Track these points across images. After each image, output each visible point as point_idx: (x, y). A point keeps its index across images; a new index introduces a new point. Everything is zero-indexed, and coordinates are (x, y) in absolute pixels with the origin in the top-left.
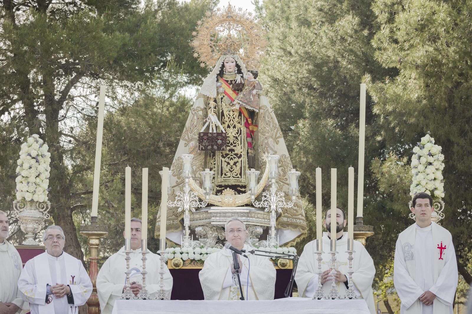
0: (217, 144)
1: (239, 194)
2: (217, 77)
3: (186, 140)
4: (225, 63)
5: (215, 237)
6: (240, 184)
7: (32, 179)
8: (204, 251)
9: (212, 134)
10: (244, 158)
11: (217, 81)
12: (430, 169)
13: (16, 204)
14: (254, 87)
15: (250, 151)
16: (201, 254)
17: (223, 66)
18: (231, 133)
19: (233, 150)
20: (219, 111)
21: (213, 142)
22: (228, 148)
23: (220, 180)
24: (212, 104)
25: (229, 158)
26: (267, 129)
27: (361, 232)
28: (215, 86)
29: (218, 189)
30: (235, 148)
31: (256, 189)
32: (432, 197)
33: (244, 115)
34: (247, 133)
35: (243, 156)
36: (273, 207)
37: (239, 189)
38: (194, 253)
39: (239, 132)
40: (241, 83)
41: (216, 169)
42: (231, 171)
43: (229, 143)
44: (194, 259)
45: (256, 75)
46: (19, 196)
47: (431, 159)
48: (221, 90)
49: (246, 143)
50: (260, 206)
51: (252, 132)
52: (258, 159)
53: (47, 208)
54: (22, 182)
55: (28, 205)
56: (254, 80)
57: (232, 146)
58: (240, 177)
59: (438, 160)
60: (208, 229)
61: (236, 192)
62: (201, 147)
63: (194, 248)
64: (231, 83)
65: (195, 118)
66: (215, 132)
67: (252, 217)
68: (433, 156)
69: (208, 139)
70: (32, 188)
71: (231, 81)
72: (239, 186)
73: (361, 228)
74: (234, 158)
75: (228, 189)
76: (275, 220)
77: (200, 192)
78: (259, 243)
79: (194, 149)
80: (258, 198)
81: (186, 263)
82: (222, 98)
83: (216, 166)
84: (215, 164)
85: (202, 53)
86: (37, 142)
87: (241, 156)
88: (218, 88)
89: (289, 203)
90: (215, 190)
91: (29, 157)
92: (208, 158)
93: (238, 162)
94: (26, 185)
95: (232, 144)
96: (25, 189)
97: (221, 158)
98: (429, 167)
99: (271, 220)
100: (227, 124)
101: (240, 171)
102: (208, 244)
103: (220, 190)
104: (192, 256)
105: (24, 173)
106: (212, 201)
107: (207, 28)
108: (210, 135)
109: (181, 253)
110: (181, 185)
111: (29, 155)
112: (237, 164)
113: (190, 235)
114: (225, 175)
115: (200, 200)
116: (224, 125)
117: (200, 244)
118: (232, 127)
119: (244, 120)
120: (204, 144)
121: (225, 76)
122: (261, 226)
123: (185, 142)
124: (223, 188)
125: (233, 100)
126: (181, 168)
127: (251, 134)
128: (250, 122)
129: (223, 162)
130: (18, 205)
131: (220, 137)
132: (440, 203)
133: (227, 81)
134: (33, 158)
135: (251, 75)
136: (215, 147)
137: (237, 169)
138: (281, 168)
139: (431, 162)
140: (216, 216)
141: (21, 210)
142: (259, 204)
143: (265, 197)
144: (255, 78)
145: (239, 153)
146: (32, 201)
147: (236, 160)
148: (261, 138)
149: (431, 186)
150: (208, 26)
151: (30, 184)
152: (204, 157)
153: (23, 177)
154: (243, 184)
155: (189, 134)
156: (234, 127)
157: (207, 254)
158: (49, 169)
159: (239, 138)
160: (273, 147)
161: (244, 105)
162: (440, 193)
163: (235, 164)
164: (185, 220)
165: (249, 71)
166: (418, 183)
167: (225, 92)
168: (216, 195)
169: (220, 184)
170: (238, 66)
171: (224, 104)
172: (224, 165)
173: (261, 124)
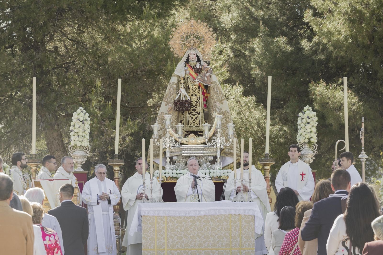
0: (185, 107)
1: (199, 136)
2: (185, 64)
3: (166, 102)
4: (190, 55)
5: (184, 162)
6: (199, 130)
7: (81, 134)
8: (178, 172)
9: (182, 100)
10: (202, 115)
11: (185, 66)
12: (308, 126)
13: (70, 147)
14: (208, 71)
15: (205, 110)
16: (176, 174)
17: (189, 56)
18: (194, 99)
19: (195, 110)
20: (186, 85)
21: (183, 105)
22: (192, 108)
23: (187, 128)
24: (182, 81)
25: (192, 114)
26: (216, 96)
27: (267, 163)
28: (184, 70)
29: (186, 133)
30: (196, 108)
31: (208, 134)
32: (309, 142)
33: (202, 88)
34: (203, 99)
35: (201, 113)
36: (219, 145)
37: (199, 133)
38: (172, 173)
39: (199, 98)
40: (200, 68)
41: (185, 121)
42: (194, 123)
43: (192, 106)
44: (172, 177)
45: (208, 64)
46: (72, 143)
47: (309, 120)
48: (187, 72)
49: (203, 105)
50: (211, 145)
51: (207, 97)
52: (210, 114)
53: (89, 149)
54: (74, 135)
55: (78, 148)
56: (207, 67)
57: (194, 107)
58: (199, 126)
59: (313, 121)
60: (180, 157)
61: (197, 135)
62: (176, 108)
63: (172, 170)
64: (194, 68)
65: (172, 89)
66: (184, 99)
67: (206, 151)
68: (310, 118)
69: (180, 104)
70: (81, 139)
71: (194, 66)
72: (198, 131)
73: (267, 160)
74: (196, 114)
75: (192, 134)
76: (219, 153)
77: (176, 136)
78: (211, 166)
79: (171, 109)
80: (210, 140)
81: (168, 179)
82: (188, 77)
83: (185, 119)
84: (184, 118)
85: (176, 49)
86: (82, 111)
87: (200, 113)
88: (186, 71)
89: (228, 143)
90: (184, 134)
91: (78, 121)
92: (180, 114)
93: (198, 117)
94: (77, 137)
95: (194, 106)
96: (77, 139)
97: (188, 114)
98: (307, 125)
99: (217, 153)
100: (191, 93)
101: (199, 123)
102: (180, 167)
103: (187, 134)
104: (171, 175)
105: (76, 130)
106: (182, 141)
107: (179, 33)
108: (181, 101)
109: (165, 173)
110: (163, 130)
111: (79, 120)
112: (198, 118)
113: (170, 162)
114: (190, 125)
115: (176, 141)
116: (189, 94)
117: (175, 167)
118: (194, 96)
119: (201, 91)
120: (177, 107)
121: (190, 63)
122: (212, 156)
123: (166, 103)
124: (189, 133)
125: (195, 79)
126: (163, 119)
127: (206, 99)
128: (205, 92)
129: (189, 117)
130: (71, 148)
131: (187, 103)
132: (315, 145)
133: (191, 66)
134: (81, 121)
135: (206, 64)
136: (184, 109)
137: (197, 121)
138: (225, 119)
139: (309, 122)
140: (185, 151)
141: (73, 151)
142: (210, 144)
143: (214, 139)
144: (208, 65)
145: (199, 112)
146: (81, 146)
147: (197, 115)
148: (212, 102)
149: (308, 136)
150: (179, 32)
151: (80, 136)
152: (177, 113)
153: (75, 132)
154: (201, 130)
155: (168, 98)
156: (196, 95)
157: (180, 174)
158: (89, 127)
159: (199, 102)
160: (219, 107)
161: (201, 83)
162: (314, 140)
163: (196, 118)
164: (167, 153)
165: (204, 61)
166: (301, 134)
167: (190, 74)
168: (185, 137)
169: (187, 130)
170: (197, 56)
171: (189, 81)
172: (190, 119)
173: (212, 93)
